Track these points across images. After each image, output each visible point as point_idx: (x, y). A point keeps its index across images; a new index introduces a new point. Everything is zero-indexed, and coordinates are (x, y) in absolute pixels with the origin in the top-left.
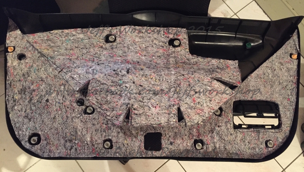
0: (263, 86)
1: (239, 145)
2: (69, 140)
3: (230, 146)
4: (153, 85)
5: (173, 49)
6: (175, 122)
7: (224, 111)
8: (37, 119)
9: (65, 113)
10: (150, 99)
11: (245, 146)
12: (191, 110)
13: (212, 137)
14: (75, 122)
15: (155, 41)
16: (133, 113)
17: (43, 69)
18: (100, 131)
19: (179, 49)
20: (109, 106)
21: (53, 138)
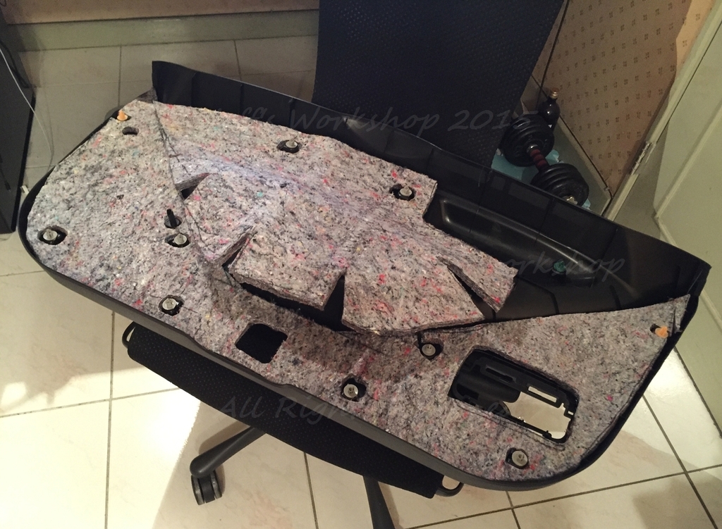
0: (558, 350)
1: (444, 430)
2: (109, 267)
3: (421, 426)
4: (317, 222)
5: (394, 200)
6: (321, 298)
7: (445, 354)
8: (81, 212)
9: (135, 225)
10: (295, 239)
11: (456, 439)
12: (367, 293)
13: (391, 391)
14: (140, 246)
15: (366, 178)
16: (248, 247)
17: (150, 156)
18: (172, 278)
19: (405, 203)
20: (215, 224)
21: (85, 250)
